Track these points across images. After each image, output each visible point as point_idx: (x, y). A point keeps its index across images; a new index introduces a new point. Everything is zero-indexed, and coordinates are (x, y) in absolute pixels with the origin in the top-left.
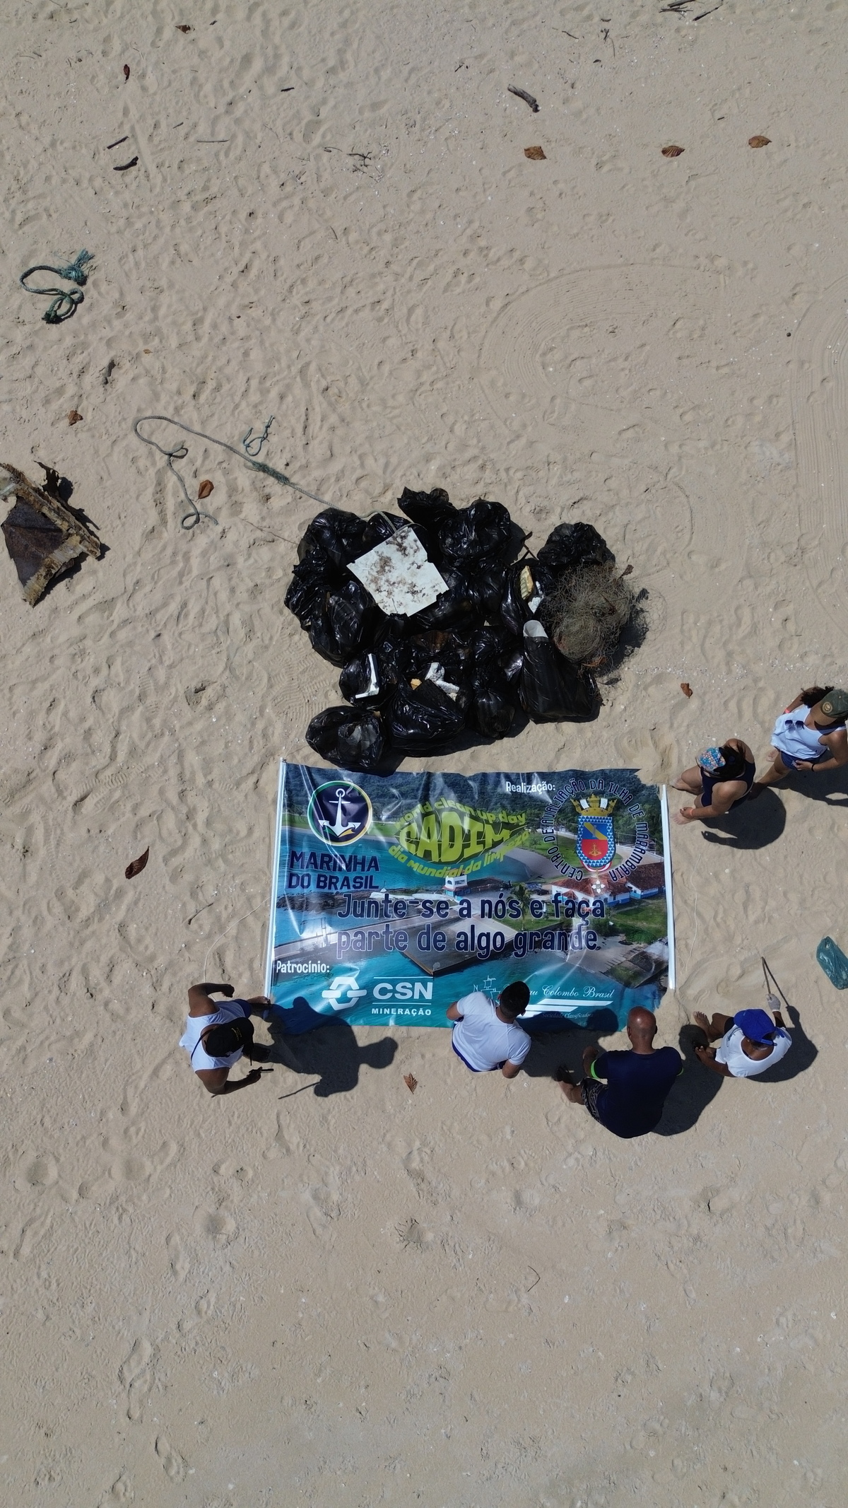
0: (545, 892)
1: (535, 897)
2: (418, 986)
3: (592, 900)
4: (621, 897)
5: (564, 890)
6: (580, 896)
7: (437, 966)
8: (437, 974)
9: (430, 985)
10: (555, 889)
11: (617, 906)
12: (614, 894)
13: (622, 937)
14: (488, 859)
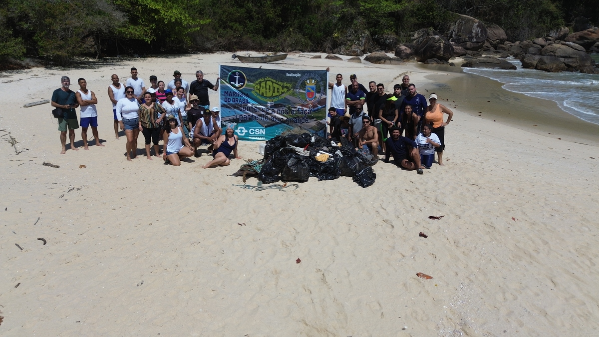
0: (296, 108)
1: (293, 109)
2: (261, 130)
3: (308, 109)
4: (315, 109)
5: (301, 107)
6: (305, 109)
7: (266, 125)
8: (266, 127)
9: (264, 130)
10: (298, 107)
11: (314, 111)
12: (314, 108)
13: (315, 119)
14: (280, 98)
